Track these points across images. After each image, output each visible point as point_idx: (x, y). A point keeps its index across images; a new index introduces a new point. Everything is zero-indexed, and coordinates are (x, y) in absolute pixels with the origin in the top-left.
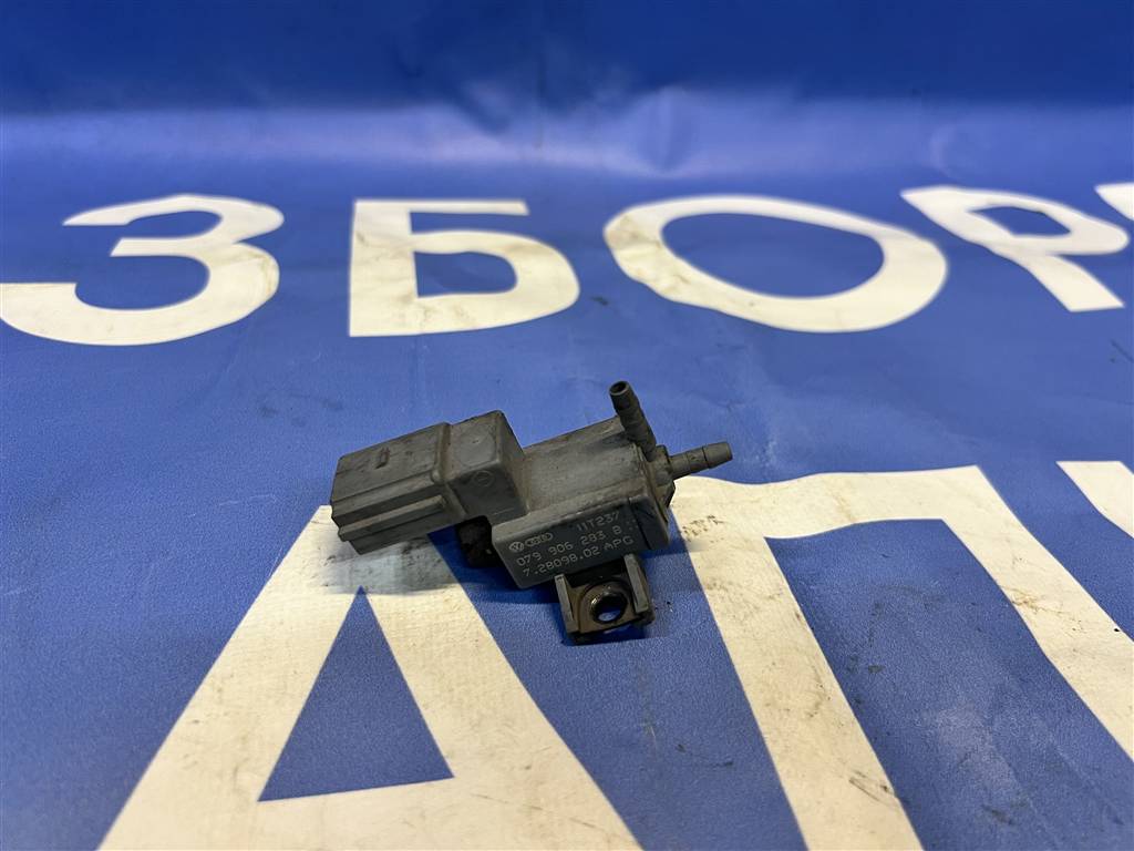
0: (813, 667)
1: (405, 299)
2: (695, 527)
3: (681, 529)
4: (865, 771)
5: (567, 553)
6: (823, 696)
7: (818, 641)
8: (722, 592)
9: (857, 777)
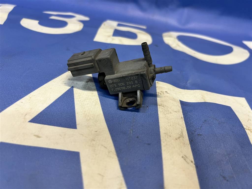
0: (182, 129)
1: (109, 36)
2: (161, 93)
3: (157, 92)
4: (187, 156)
5: (123, 86)
6: (182, 136)
7: (186, 124)
8: (163, 107)
9: (184, 156)
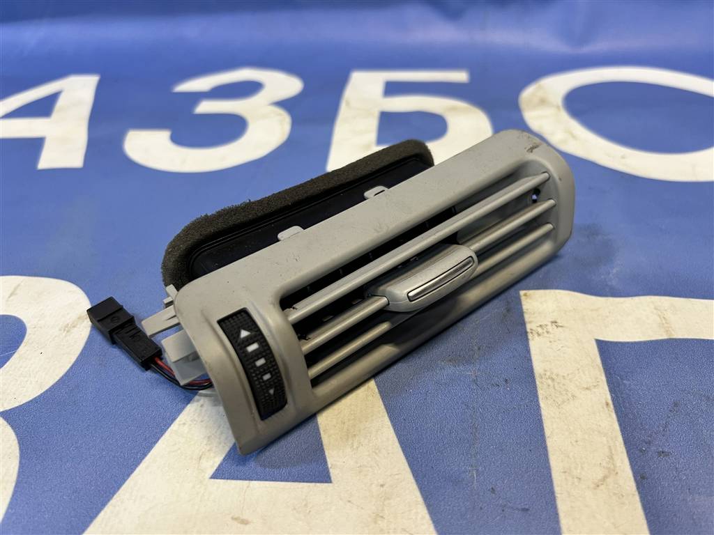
0: (610, 447)
2: (540, 330)
3: (528, 330)
6: (612, 471)
7: (620, 425)
8: (550, 382)
